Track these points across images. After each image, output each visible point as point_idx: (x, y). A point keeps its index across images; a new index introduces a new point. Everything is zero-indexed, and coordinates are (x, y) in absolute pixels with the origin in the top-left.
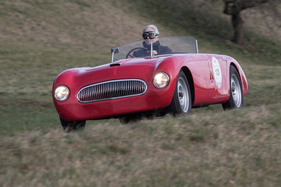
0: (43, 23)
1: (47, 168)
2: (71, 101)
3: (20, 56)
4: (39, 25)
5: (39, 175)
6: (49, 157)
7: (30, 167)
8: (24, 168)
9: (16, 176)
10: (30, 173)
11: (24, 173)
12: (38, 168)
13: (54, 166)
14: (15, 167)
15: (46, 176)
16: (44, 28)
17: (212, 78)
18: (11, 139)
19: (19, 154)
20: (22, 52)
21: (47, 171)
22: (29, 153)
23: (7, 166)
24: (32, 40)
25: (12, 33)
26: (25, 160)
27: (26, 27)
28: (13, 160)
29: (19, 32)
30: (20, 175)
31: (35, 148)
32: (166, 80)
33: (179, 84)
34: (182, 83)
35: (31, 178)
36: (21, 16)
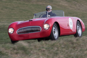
0: (83, 4)
1: (81, 48)
2: (14, 34)
3: (75, 14)
4: (81, 5)
5: (79, 50)
6: (82, 45)
7: (76, 47)
8: (74, 48)
9: (72, 50)
10: (76, 49)
11: (74, 49)
12: (78, 48)
13: (83, 47)
14: (72, 47)
15: (81, 50)
16: (83, 6)
17: (68, 25)
18: (71, 39)
19: (73, 43)
20: (76, 13)
21: (81, 49)
22: (76, 43)
23: (69, 47)
24: (79, 9)
25: (73, 7)
26: (75, 45)
27: (77, 6)
28: (71, 45)
29: (75, 7)
30: (73, 50)
31: (78, 42)
32: (48, 27)
33: (54, 28)
34: (55, 28)
35: (76, 51)
36: (76, 2)
